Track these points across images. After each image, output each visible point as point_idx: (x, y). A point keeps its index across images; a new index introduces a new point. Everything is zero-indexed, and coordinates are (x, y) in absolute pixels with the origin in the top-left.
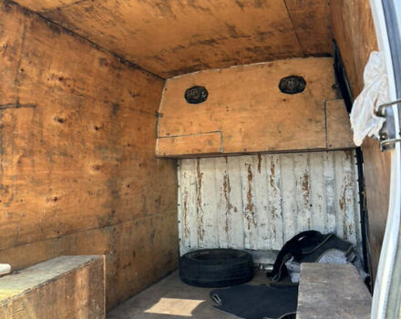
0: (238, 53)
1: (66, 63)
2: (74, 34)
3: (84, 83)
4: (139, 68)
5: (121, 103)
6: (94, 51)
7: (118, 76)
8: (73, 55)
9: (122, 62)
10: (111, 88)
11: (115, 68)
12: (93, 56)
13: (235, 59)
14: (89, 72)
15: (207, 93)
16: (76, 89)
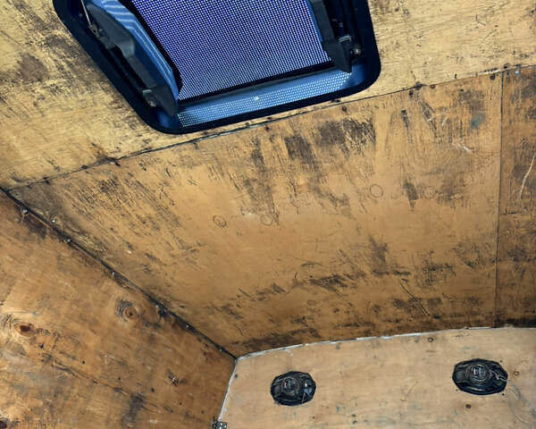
0: (377, 308)
1: (45, 297)
2: (72, 244)
3: (78, 344)
4: (192, 329)
5: (148, 394)
6: (110, 284)
7: (151, 339)
8: (65, 283)
9: (163, 314)
10: (132, 361)
11: (148, 324)
12: (107, 293)
13: (368, 323)
14: (93, 324)
15: (313, 386)
16: (57, 355)
